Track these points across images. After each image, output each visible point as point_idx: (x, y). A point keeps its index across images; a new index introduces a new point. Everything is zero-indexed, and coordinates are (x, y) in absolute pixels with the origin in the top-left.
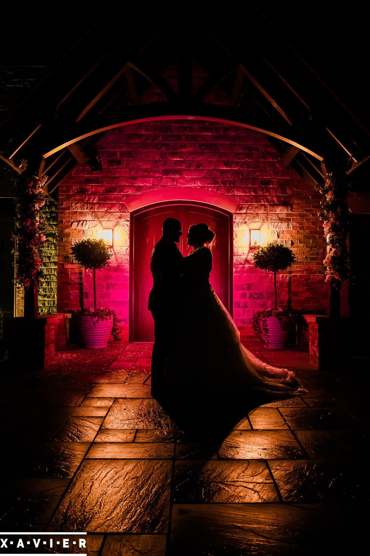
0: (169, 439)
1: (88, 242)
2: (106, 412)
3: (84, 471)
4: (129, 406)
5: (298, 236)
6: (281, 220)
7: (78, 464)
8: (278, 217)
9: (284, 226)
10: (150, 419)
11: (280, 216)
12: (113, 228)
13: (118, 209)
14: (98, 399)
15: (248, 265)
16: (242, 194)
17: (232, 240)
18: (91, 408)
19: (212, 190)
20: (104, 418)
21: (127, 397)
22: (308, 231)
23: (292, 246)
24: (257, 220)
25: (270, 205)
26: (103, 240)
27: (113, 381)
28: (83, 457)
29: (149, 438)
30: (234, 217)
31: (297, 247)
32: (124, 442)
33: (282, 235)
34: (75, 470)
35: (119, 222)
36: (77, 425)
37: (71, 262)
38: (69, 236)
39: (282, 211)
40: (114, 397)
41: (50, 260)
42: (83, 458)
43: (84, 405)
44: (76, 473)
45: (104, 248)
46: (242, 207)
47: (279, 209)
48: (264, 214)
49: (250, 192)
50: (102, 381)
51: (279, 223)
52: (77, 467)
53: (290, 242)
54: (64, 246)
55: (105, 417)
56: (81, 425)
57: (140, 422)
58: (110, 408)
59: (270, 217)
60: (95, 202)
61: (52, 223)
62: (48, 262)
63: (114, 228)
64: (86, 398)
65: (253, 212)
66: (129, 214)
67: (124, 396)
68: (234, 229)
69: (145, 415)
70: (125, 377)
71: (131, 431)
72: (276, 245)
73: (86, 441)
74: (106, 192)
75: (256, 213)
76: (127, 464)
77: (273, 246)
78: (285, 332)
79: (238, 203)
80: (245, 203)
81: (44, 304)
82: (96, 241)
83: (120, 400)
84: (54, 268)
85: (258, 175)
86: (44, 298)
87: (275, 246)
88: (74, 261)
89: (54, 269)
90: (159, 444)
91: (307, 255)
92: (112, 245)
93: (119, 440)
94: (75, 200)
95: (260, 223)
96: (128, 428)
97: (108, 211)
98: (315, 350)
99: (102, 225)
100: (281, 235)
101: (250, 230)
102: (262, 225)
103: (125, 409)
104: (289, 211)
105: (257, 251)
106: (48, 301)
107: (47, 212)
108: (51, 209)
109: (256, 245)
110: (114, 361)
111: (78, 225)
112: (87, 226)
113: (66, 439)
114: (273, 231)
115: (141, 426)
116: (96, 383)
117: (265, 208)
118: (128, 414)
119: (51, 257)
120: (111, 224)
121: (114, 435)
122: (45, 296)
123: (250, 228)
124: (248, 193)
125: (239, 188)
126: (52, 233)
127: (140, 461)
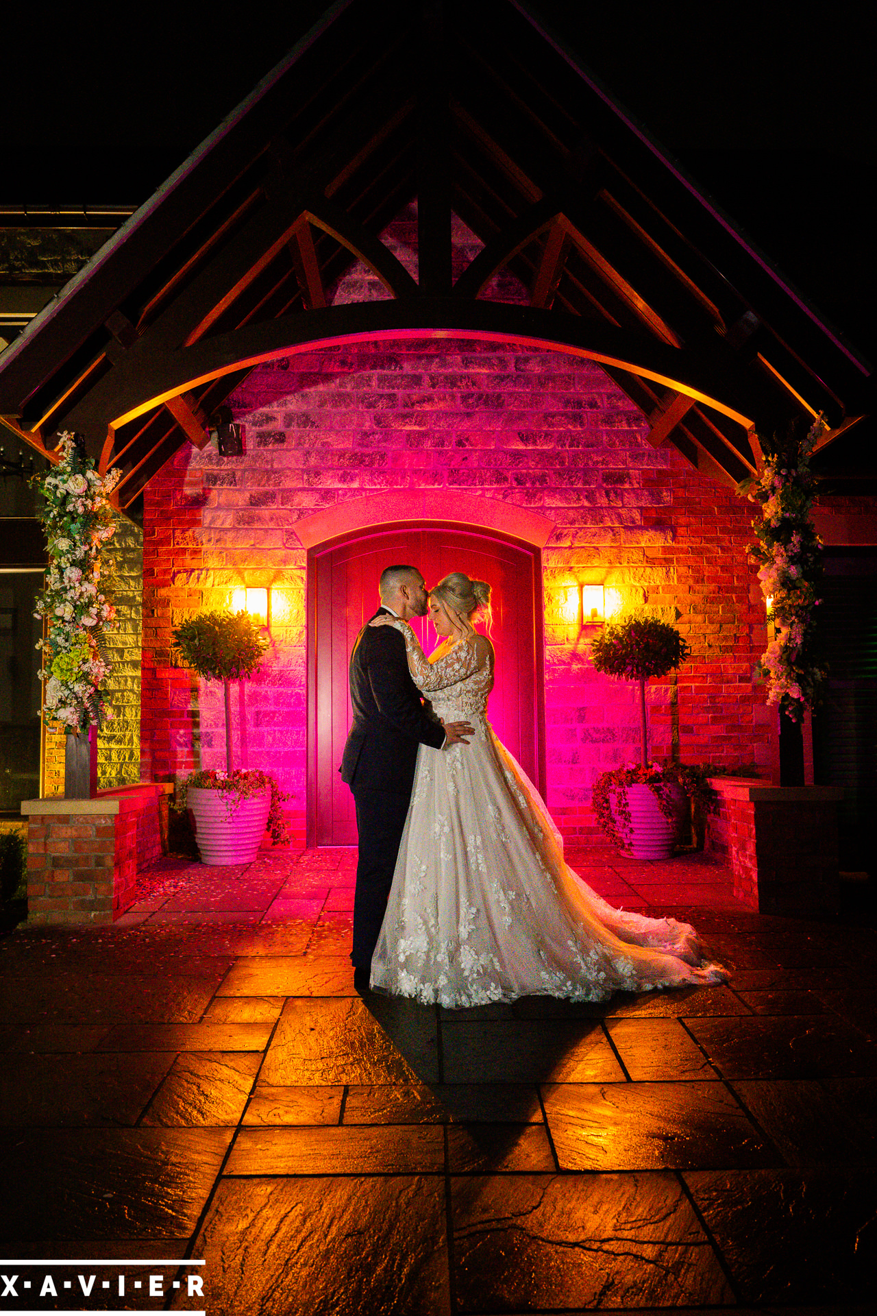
0: (429, 1113)
1: (212, 617)
2: (266, 1039)
3: (222, 1216)
4: (320, 1020)
5: (690, 597)
6: (651, 562)
7: (204, 1193)
8: (644, 555)
9: (657, 576)
10: (375, 1054)
11: (647, 553)
12: (267, 585)
13: (280, 543)
14: (246, 1000)
15: (579, 666)
16: (561, 505)
17: (540, 608)
18: (228, 1027)
19: (494, 495)
20: (262, 1055)
21: (314, 995)
22: (713, 586)
23: (678, 621)
24: (596, 562)
25: (625, 527)
26: (247, 612)
27: (277, 949)
28: (216, 1170)
29: (379, 1111)
30: (544, 556)
31: (690, 622)
32: (316, 1123)
33: (655, 595)
34: (196, 1211)
35: (282, 572)
36: (198, 1077)
37: (171, 663)
38: (168, 604)
39: (653, 541)
40: (283, 994)
41: (122, 657)
42: (217, 1174)
43: (213, 1019)
44: (200, 1220)
45: (248, 633)
46: (561, 534)
47: (646, 537)
48: (612, 549)
49: (579, 499)
50: (251, 952)
51: (647, 569)
52: (203, 1202)
53: (673, 612)
54: (156, 628)
55: (265, 1051)
56: (207, 1077)
57: (352, 1064)
58: (276, 1024)
59: (625, 555)
60: (227, 526)
61: (127, 574)
62: (119, 662)
63: (271, 584)
64: (214, 999)
65: (588, 545)
66: (304, 553)
67: (307, 993)
68: (546, 583)
69: (362, 1045)
70: (305, 940)
71: (333, 1092)
72: (644, 620)
73: (222, 1124)
74: (252, 504)
75: (594, 547)
76: (330, 1191)
77: (638, 624)
78: (670, 820)
79: (553, 524)
80: (568, 526)
81: (108, 758)
82: (231, 617)
83: (299, 1003)
84: (131, 674)
85: (597, 462)
86: (108, 743)
87: (642, 621)
88: (179, 662)
89: (131, 677)
90: (406, 1127)
91: (712, 640)
92: (266, 624)
93: (303, 1119)
94: (181, 523)
95: (604, 570)
96: (324, 1084)
97: (258, 546)
98: (750, 865)
99: (243, 579)
100: (652, 596)
101: (581, 586)
102: (608, 573)
103: (312, 1029)
104: (668, 542)
105: (599, 633)
106: (119, 752)
107: (116, 549)
108: (125, 542)
109: (596, 619)
110: (276, 897)
111: (188, 579)
112: (210, 580)
113: (172, 1119)
114: (634, 586)
115: (353, 1076)
116: (237, 958)
117: (614, 535)
118: (322, 1043)
119: (126, 651)
120: (262, 577)
121: (291, 1104)
122: (110, 739)
123: (580, 580)
124: (575, 502)
125: (553, 492)
126: (128, 596)
127: (362, 1182)
